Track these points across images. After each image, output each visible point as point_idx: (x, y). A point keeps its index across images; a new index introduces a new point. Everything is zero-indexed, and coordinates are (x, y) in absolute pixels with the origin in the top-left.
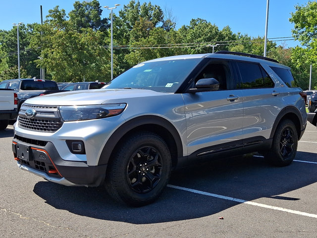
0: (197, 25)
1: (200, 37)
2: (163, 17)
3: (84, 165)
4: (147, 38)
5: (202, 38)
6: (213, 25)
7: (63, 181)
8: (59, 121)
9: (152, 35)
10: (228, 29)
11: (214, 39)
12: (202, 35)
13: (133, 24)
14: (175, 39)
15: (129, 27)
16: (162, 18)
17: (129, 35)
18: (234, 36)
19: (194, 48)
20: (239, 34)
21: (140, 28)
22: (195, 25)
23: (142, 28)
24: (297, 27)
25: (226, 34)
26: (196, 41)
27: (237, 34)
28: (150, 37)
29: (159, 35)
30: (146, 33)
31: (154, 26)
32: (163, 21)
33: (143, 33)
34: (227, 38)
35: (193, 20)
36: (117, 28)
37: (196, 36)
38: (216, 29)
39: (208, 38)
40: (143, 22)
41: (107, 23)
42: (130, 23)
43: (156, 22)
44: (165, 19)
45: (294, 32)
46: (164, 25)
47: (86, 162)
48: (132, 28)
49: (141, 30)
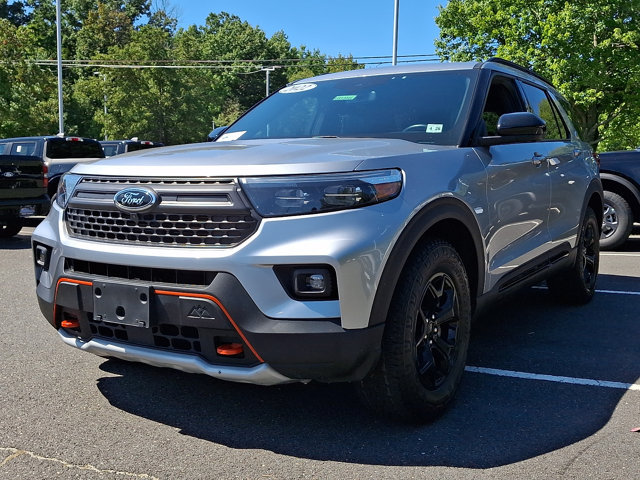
0: (222, 26)
1: (231, 51)
2: (148, 6)
3: (331, 329)
4: (126, 46)
5: (234, 53)
6: (255, 29)
7: (262, 374)
8: (247, 217)
9: (137, 41)
10: (281, 37)
11: (258, 56)
12: (235, 47)
13: (82, 17)
14: (188, 52)
15: (74, 22)
16: (147, 8)
17: (75, 41)
18: (294, 52)
19: (219, 73)
20: (303, 48)
21: (101, 25)
22: (218, 25)
23: (106, 25)
24: (445, 36)
25: (281, 48)
26: (221, 59)
27: (299, 49)
28: (132, 44)
29: (153, 41)
30: (113, 38)
31: (132, 24)
32: (149, 14)
33: (106, 36)
34: (283, 56)
35: (213, 16)
36: (46, 24)
37: (221, 49)
38: (260, 37)
39: (246, 54)
40: (106, 13)
41: (22, 12)
42: (76, 15)
43: (134, 15)
44: (153, 10)
45: (440, 45)
46: (151, 22)
47: (337, 321)
48: (80, 25)
49: (103, 30)
